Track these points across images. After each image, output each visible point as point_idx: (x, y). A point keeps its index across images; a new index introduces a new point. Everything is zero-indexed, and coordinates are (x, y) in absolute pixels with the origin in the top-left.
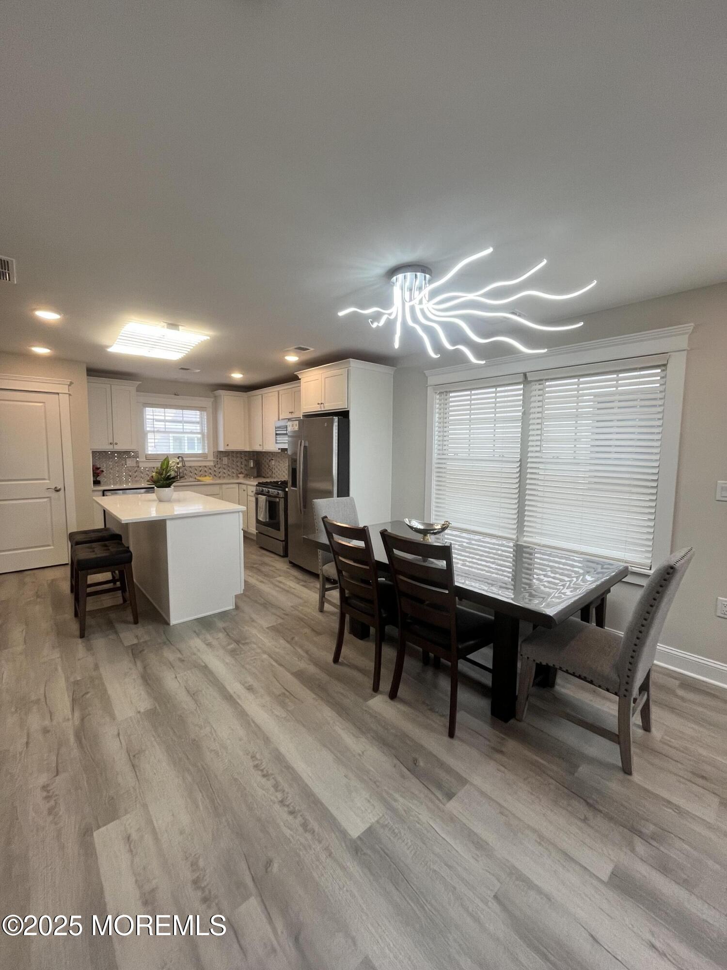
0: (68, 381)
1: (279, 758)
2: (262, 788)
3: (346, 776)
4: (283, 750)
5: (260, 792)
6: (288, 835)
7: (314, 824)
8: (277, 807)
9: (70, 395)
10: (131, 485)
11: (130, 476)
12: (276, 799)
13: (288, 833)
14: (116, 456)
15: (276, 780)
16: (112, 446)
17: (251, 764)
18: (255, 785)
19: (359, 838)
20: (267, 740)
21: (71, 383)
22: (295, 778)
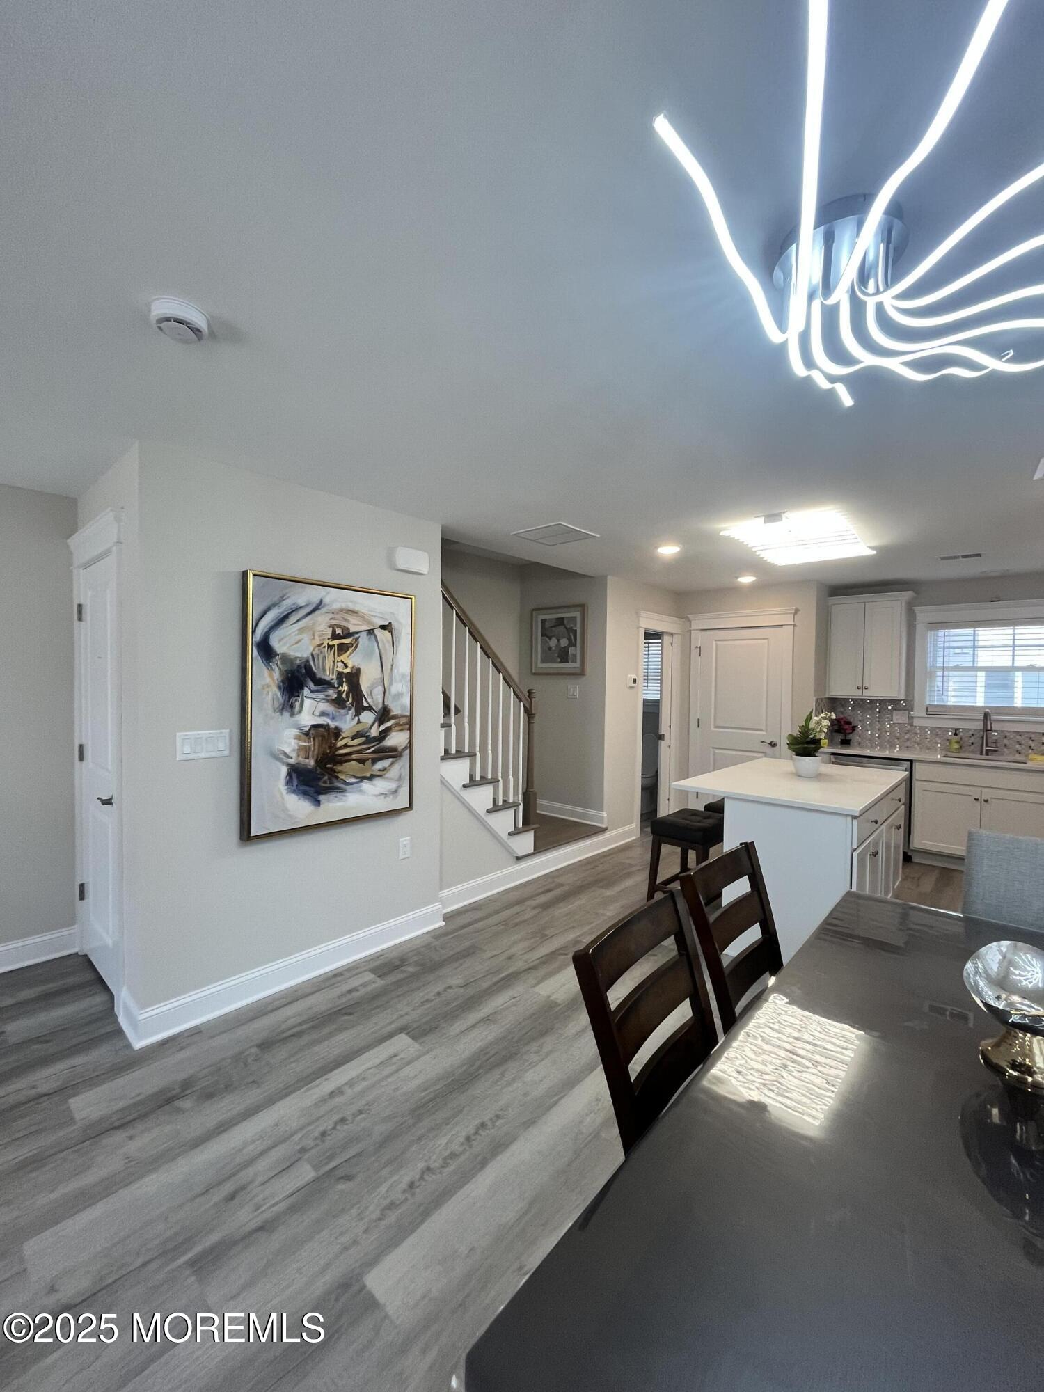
0: (792, 609)
1: (498, 1147)
2: (450, 1141)
3: (472, 1249)
4: (515, 1147)
5: (443, 1141)
6: (381, 1189)
7: (392, 1218)
8: (421, 1165)
9: (794, 625)
10: (889, 752)
11: (898, 739)
12: (431, 1162)
13: (383, 1189)
14: (877, 707)
15: (461, 1153)
16: (860, 691)
17: (486, 1118)
18: (453, 1132)
19: (364, 1287)
20: (530, 1123)
21: (797, 611)
22: (465, 1177)
